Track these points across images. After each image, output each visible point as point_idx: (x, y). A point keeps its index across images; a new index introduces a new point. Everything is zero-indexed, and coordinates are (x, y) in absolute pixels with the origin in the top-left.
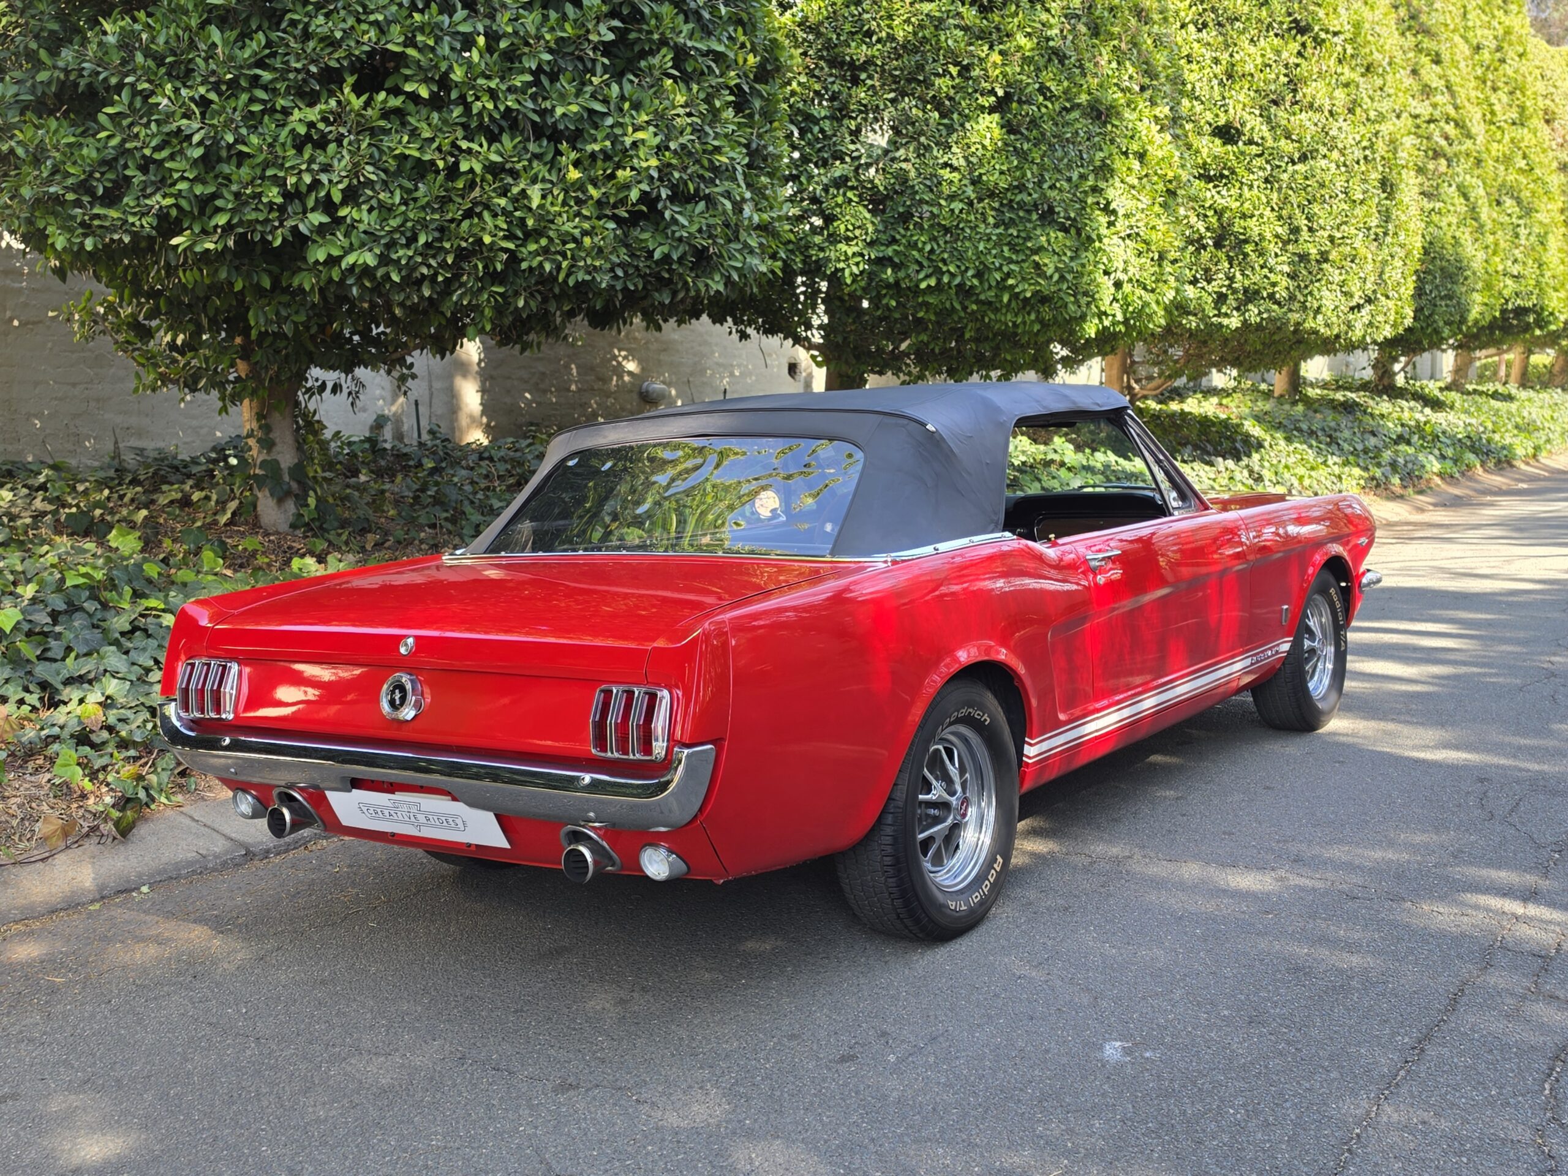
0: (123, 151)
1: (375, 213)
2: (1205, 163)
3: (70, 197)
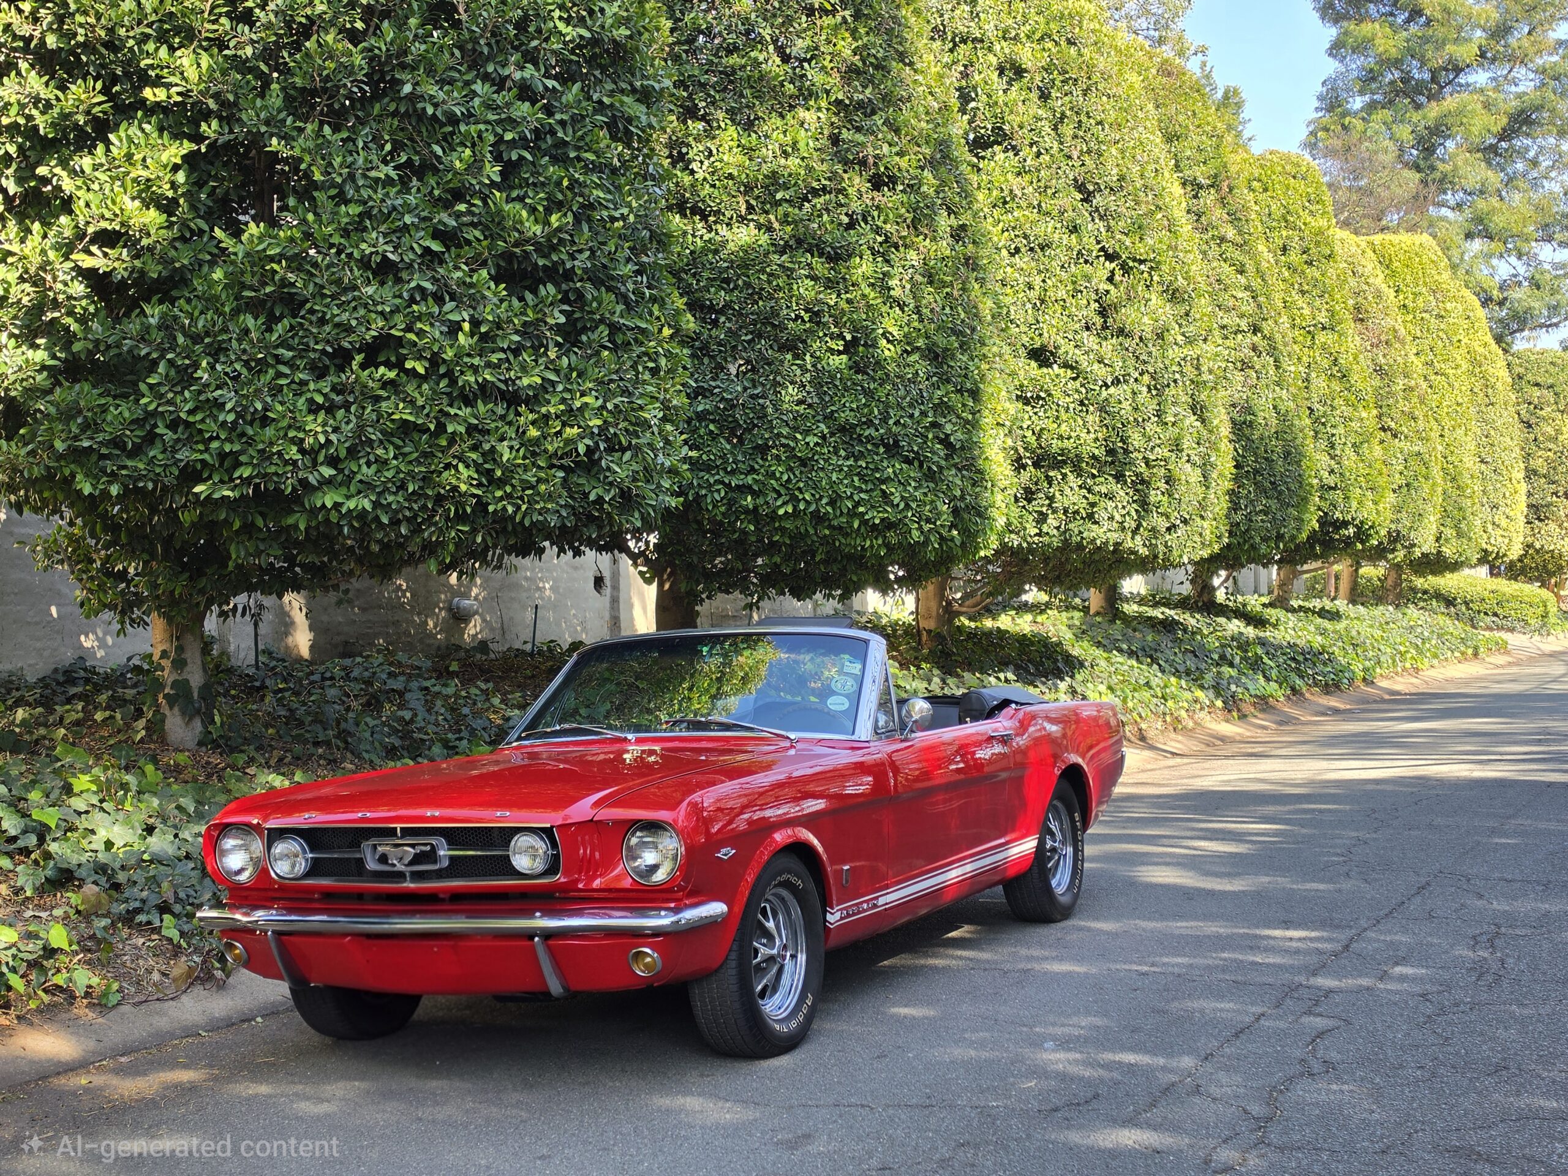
0: (153, 413)
1: (372, 466)
3: (105, 451)
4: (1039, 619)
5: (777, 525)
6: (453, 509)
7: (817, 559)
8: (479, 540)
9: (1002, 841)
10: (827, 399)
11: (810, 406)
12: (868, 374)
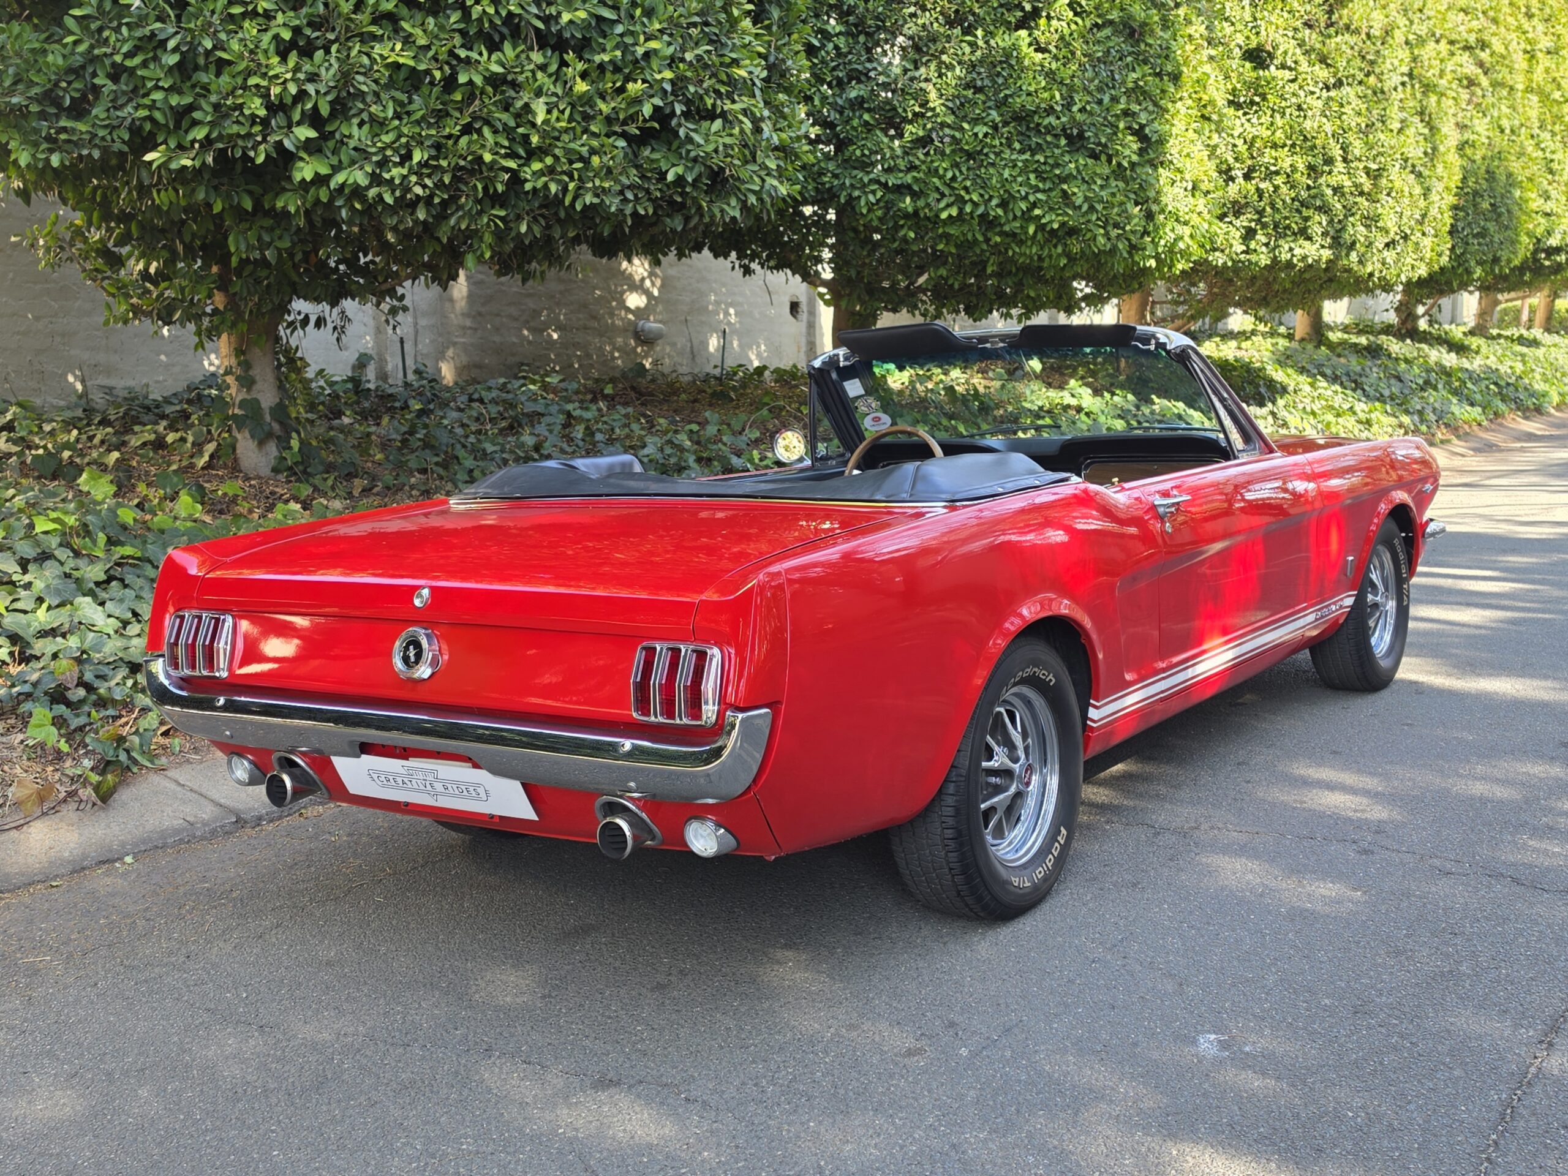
0: (92, 59)
1: (366, 127)
2: (1234, 89)
3: (34, 108)
4: (1244, 345)
5: (940, 231)
6: (480, 187)
10: (1000, 81)
11: (978, 90)
12: (1050, 52)
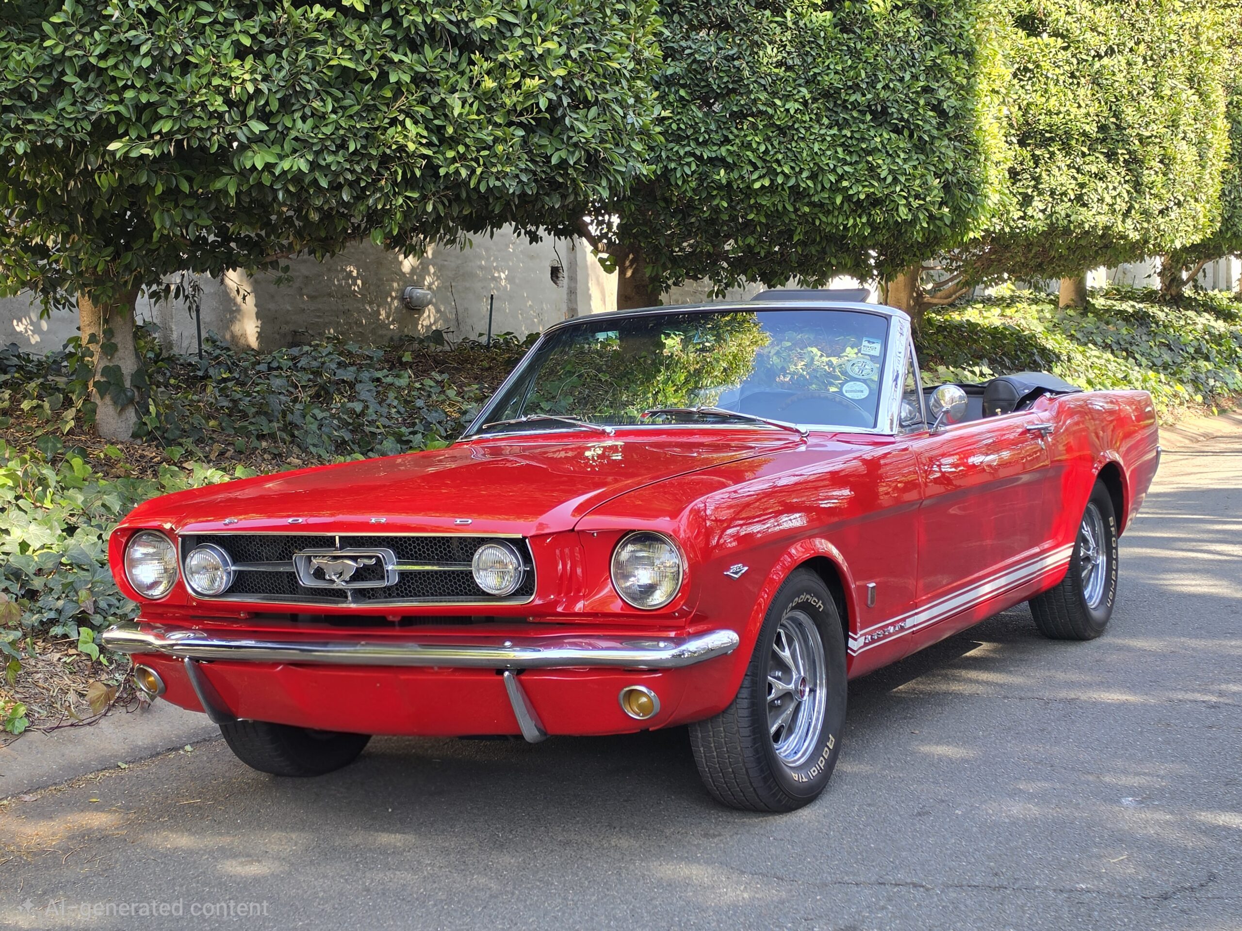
0: (60, 58)
1: (308, 120)
4: (1008, 312)
5: (752, 201)
6: (400, 172)
7: (796, 239)
8: (430, 208)
9: (1036, 550)
10: (810, 60)
11: (789, 68)
12: (854, 33)
